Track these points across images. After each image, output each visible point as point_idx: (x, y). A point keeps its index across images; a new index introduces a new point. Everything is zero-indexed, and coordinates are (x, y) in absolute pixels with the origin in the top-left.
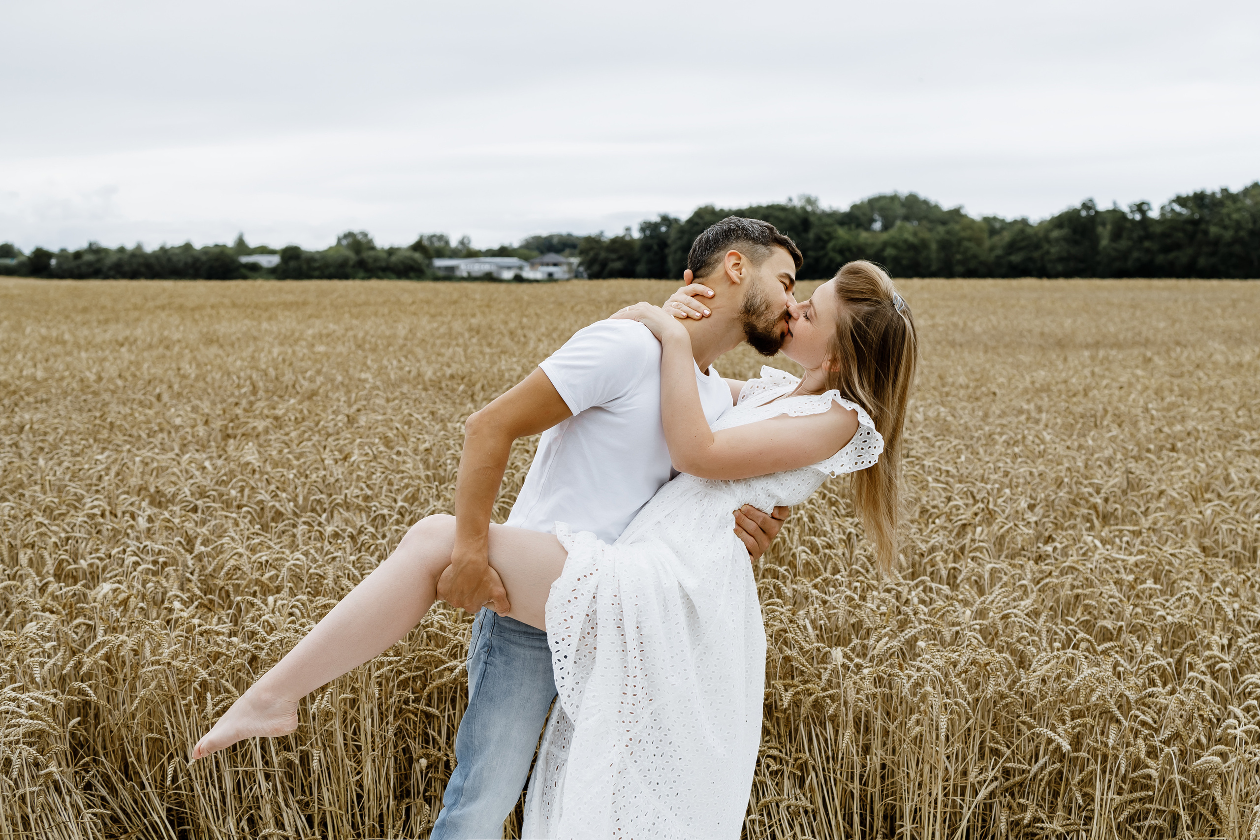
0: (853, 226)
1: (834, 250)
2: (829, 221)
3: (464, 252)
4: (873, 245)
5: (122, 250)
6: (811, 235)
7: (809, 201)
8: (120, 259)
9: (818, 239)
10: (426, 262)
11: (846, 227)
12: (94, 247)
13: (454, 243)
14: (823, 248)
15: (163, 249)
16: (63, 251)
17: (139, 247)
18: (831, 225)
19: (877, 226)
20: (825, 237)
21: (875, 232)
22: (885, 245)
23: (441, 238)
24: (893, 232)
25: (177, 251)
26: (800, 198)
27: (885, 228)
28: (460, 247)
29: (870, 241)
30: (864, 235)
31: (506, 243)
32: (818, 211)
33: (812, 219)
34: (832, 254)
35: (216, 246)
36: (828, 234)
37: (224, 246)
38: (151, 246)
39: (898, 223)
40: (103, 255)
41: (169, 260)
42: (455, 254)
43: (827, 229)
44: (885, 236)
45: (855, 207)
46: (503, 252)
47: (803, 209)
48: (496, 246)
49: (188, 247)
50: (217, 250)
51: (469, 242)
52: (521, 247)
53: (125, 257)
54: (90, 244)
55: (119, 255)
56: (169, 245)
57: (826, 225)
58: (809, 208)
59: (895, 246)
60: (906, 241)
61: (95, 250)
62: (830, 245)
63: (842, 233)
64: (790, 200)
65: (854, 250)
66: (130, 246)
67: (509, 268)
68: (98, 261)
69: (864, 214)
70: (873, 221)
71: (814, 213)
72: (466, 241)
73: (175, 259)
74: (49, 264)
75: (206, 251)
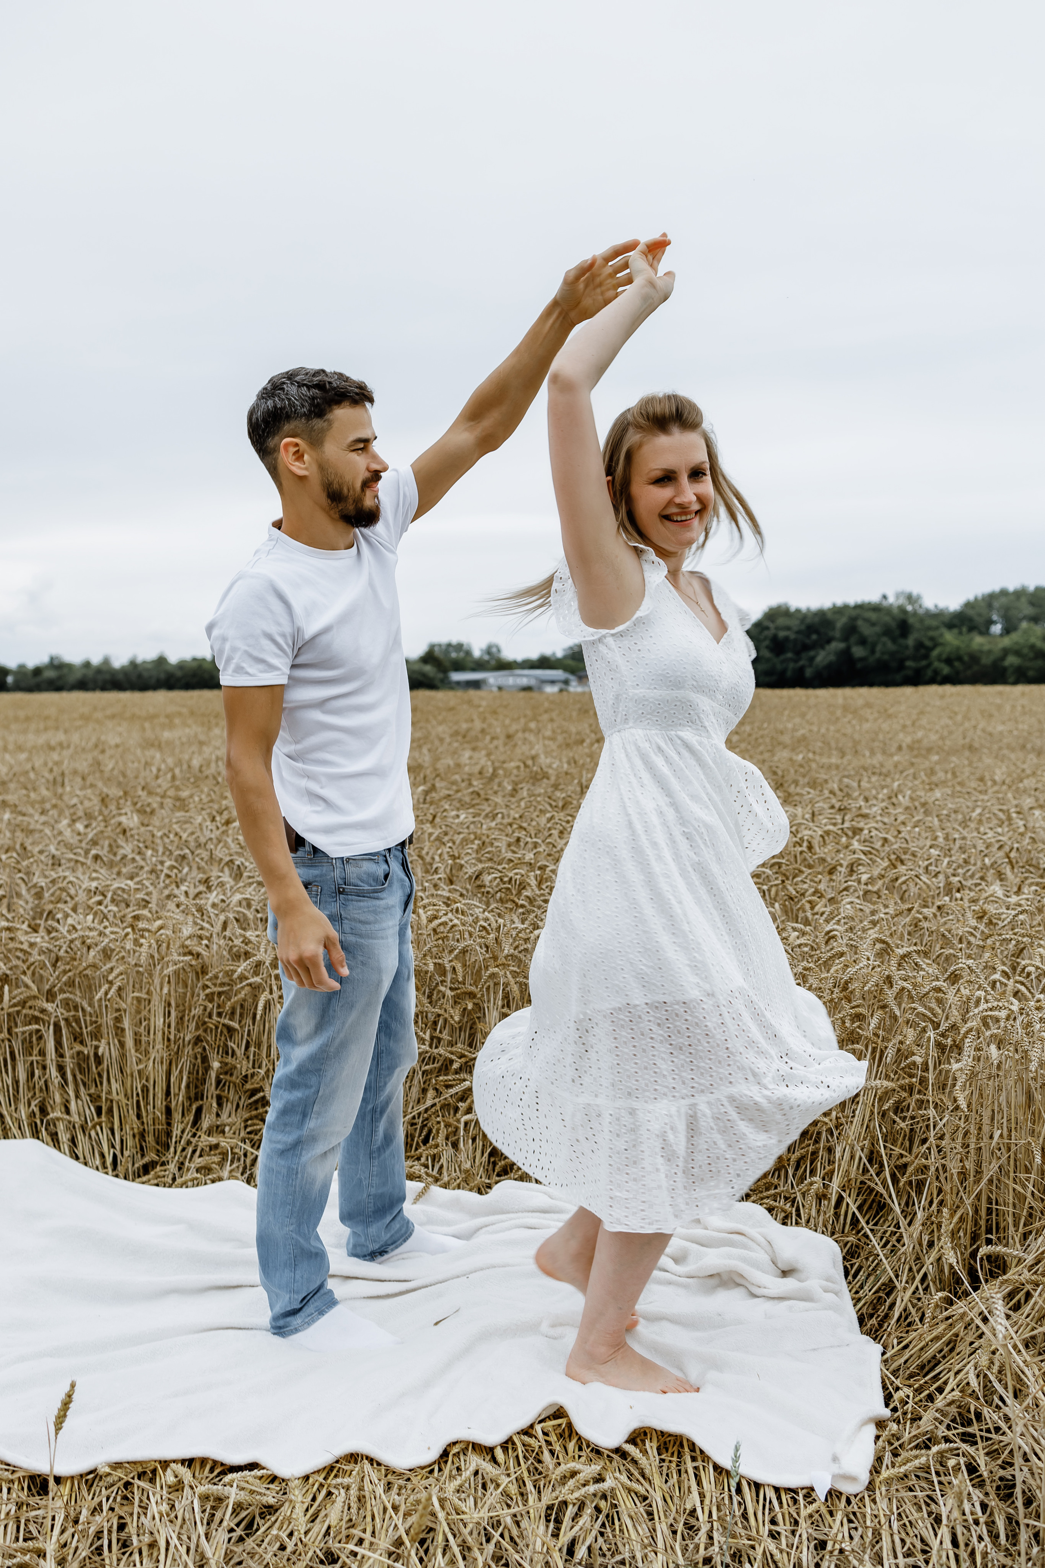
0: (964, 629)
1: (939, 659)
2: (934, 623)
3: (493, 663)
4: (990, 652)
5: (87, 665)
6: (910, 641)
7: (910, 598)
8: (85, 676)
9: (920, 645)
10: (441, 675)
11: (956, 631)
12: (56, 662)
13: (477, 653)
14: (926, 656)
15: (133, 664)
16: (22, 667)
17: (106, 661)
18: (937, 628)
19: (997, 629)
20: (928, 643)
21: (994, 636)
22: (1006, 652)
23: (459, 647)
24: (1015, 637)
25: (149, 666)
26: (898, 596)
27: (1007, 630)
28: (486, 657)
29: (986, 648)
30: (978, 641)
31: (548, 652)
32: (921, 611)
33: (911, 621)
34: (936, 664)
35: (194, 659)
36: (932, 639)
37: (204, 660)
38: (119, 661)
39: (1024, 625)
40: (65, 671)
41: (140, 676)
42: (479, 666)
43: (931, 633)
44: (1006, 642)
45: (968, 605)
46: (544, 663)
47: (902, 609)
48: (534, 655)
49: (161, 661)
50: (195, 664)
51: (499, 651)
52: (565, 657)
53: (90, 673)
54: (52, 659)
55: (84, 671)
56: (140, 660)
57: (929, 628)
58: (909, 608)
59: (1018, 653)
60: (1032, 647)
61: (56, 665)
62: (935, 653)
63: (950, 637)
64: (885, 597)
65: (966, 658)
66: (96, 660)
67: (553, 682)
68: (60, 678)
69: (980, 615)
70: (991, 622)
71: (915, 613)
72: (494, 650)
73: (145, 674)
74: (5, 682)
75: (182, 665)
